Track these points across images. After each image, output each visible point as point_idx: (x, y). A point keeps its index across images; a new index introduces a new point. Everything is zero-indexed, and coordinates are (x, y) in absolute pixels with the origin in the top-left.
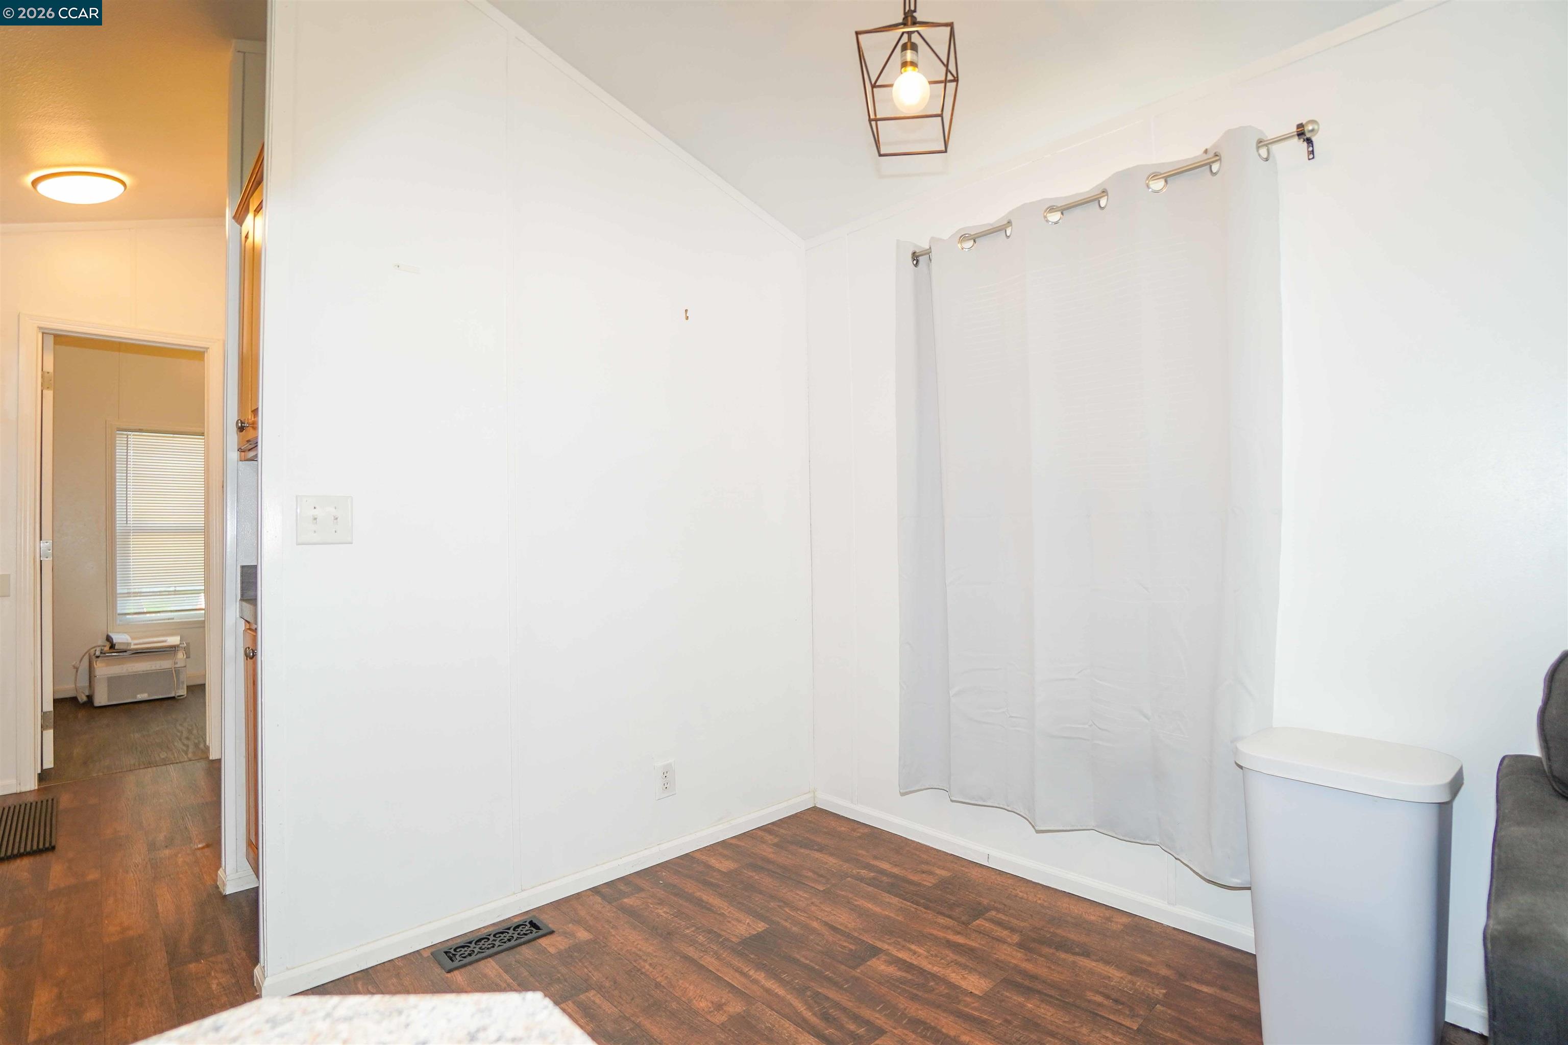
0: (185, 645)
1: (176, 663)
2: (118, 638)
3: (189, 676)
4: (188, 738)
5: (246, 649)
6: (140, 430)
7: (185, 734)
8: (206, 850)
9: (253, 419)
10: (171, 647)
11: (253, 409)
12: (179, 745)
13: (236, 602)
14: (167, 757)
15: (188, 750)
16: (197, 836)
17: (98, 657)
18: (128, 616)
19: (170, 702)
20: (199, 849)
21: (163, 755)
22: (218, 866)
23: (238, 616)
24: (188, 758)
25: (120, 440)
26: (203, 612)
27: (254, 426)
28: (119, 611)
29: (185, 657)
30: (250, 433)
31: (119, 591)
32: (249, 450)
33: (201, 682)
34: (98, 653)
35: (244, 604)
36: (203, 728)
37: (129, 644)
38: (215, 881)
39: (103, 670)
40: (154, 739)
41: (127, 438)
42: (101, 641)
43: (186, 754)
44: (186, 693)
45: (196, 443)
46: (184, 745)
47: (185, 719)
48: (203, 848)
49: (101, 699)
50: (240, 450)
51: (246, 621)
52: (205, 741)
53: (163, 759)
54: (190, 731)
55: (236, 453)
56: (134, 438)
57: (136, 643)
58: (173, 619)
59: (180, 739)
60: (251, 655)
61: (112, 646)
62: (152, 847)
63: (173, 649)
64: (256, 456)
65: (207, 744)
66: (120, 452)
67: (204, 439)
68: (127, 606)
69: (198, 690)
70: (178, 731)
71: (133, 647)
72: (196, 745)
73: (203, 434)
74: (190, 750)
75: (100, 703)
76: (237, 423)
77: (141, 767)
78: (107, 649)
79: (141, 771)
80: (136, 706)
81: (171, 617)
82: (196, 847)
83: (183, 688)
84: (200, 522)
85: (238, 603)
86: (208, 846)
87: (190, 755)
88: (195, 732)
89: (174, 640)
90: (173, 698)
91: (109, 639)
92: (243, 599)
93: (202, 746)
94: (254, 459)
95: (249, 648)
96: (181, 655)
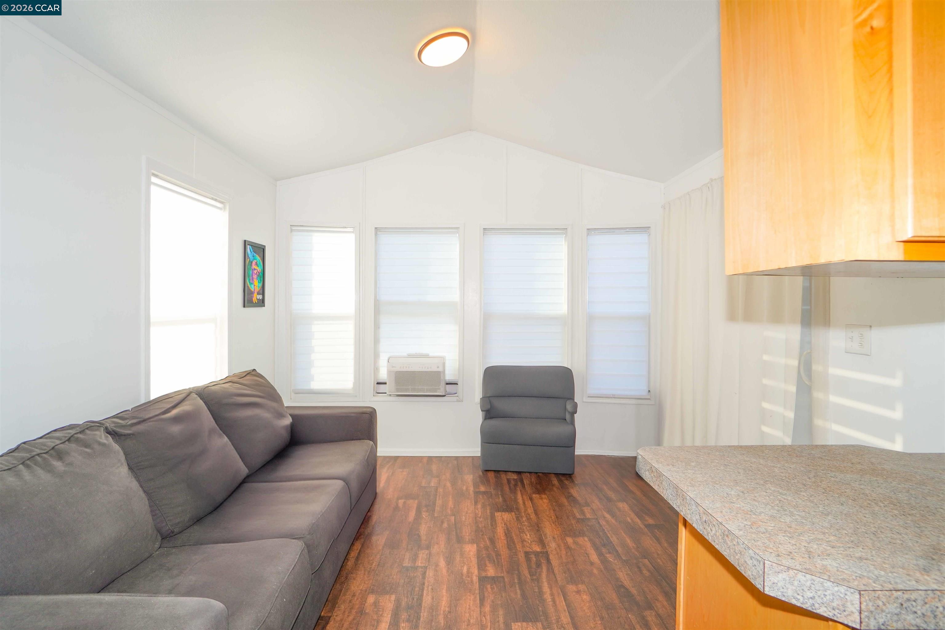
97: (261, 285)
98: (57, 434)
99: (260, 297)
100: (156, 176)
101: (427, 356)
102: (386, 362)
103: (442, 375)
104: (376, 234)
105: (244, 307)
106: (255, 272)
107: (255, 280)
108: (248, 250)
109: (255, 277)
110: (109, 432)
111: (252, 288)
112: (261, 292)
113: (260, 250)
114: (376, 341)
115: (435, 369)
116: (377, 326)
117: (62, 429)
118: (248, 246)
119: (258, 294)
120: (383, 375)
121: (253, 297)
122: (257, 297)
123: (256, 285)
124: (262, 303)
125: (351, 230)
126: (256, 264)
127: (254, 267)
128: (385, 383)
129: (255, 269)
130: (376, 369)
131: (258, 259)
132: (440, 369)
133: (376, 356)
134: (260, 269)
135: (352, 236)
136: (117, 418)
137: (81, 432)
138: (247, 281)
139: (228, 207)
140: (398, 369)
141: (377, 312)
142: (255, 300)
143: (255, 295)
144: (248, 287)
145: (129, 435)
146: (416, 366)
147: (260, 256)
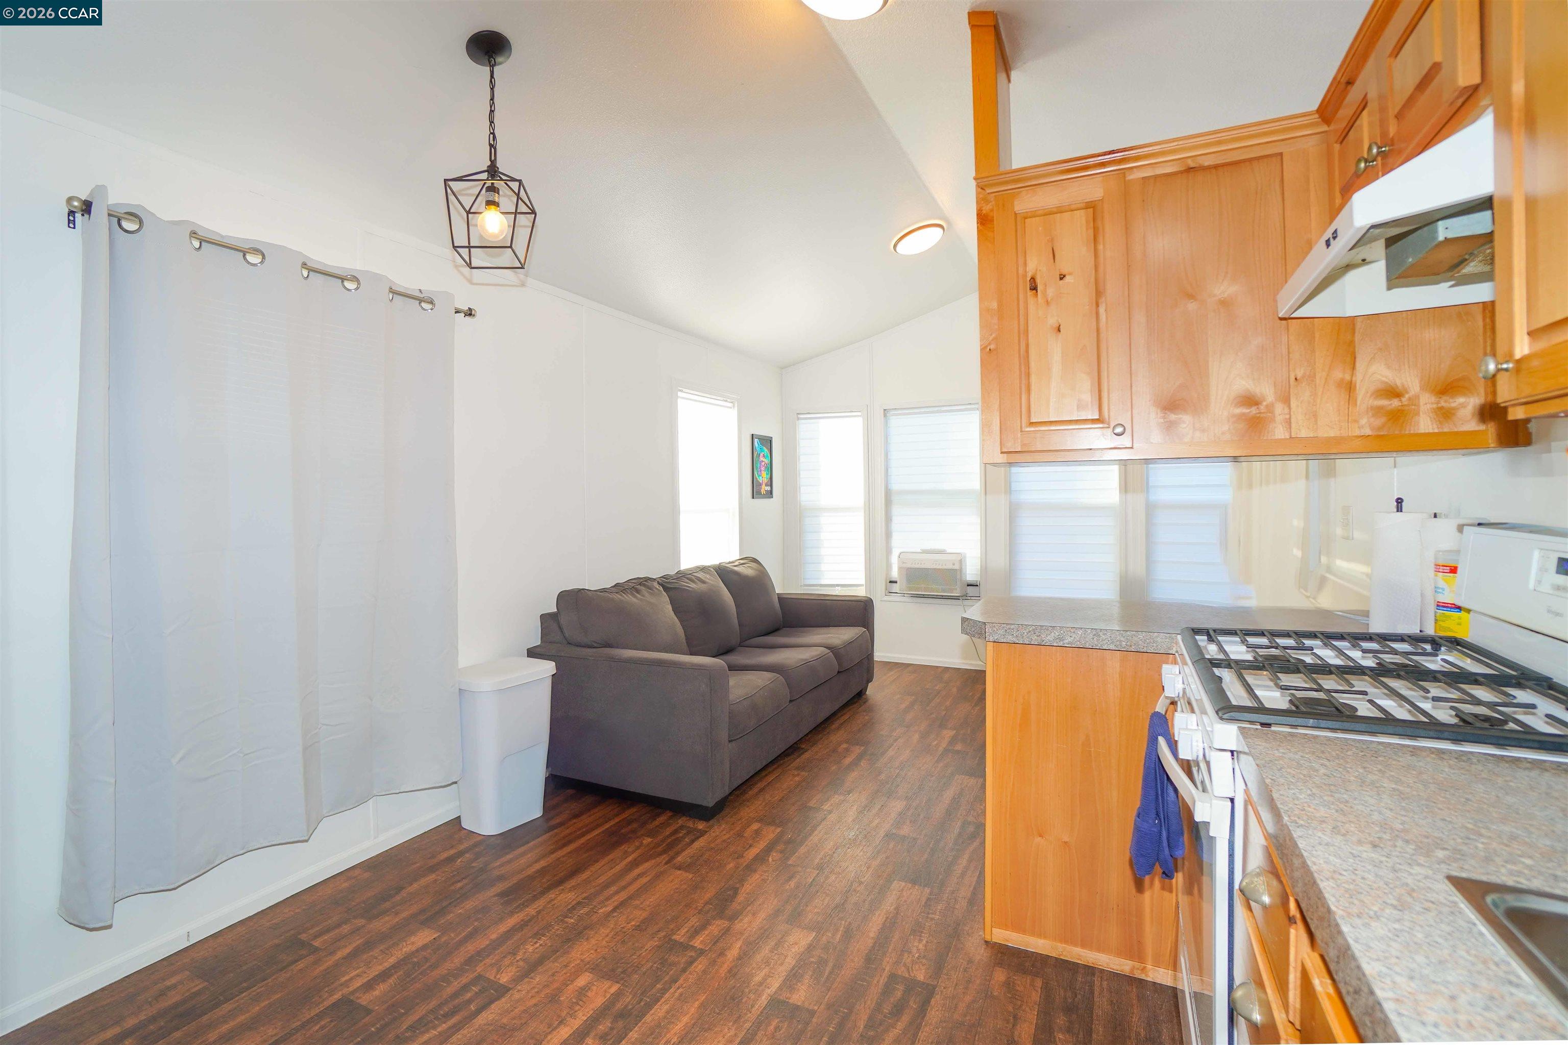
97: (769, 476)
98: (633, 581)
99: (768, 488)
100: (681, 391)
101: (942, 552)
102: (897, 557)
103: (958, 572)
104: (885, 415)
105: (753, 498)
106: (763, 464)
107: (763, 472)
108: (756, 444)
109: (763, 469)
110: (658, 583)
111: (760, 480)
112: (769, 483)
113: (767, 442)
114: (888, 535)
115: (950, 566)
116: (888, 519)
117: (634, 579)
118: (756, 440)
119: (766, 485)
120: (895, 574)
121: (761, 488)
122: (765, 488)
123: (763, 477)
124: (770, 494)
125: (859, 414)
126: (764, 456)
127: (762, 459)
128: (896, 582)
129: (763, 461)
130: (889, 566)
131: (766, 451)
132: (957, 567)
133: (889, 551)
134: (767, 461)
135: (861, 419)
136: (664, 578)
137: (645, 581)
138: (756, 473)
139: (736, 405)
140: (909, 565)
141: (888, 502)
142: (763, 491)
143: (763, 486)
144: (756, 479)
145: (671, 588)
146: (928, 562)
147: (767, 448)
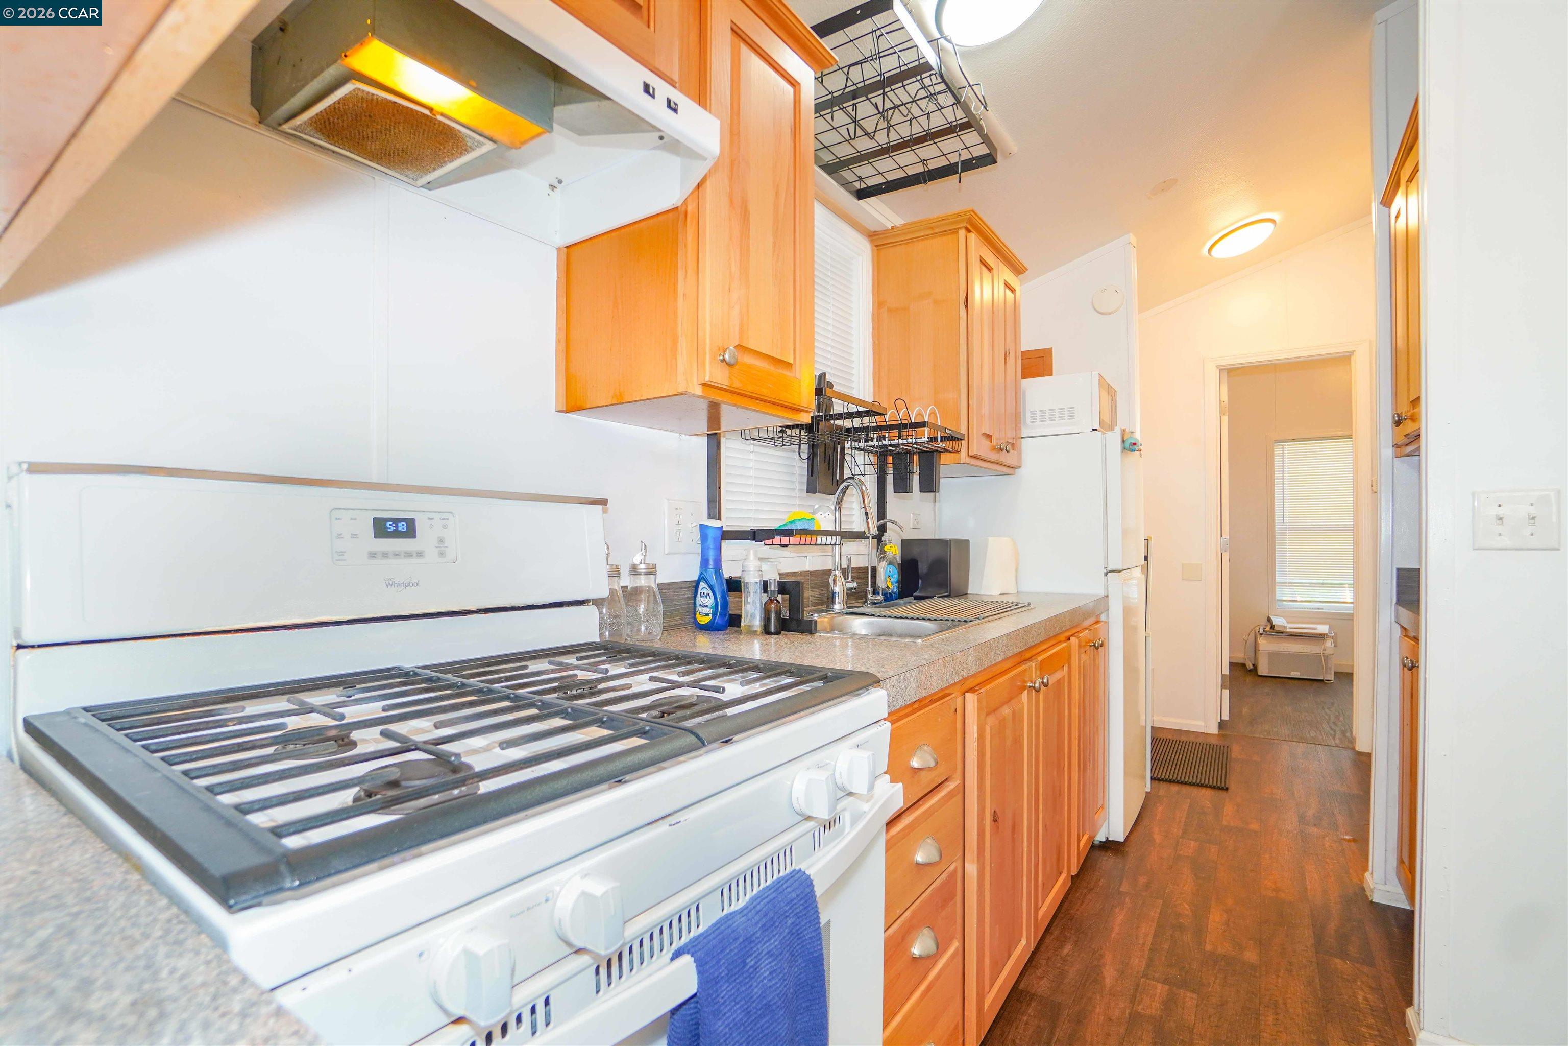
0: (1333, 634)
1: (1324, 650)
2: (1278, 621)
3: (1338, 663)
4: (1334, 723)
5: (1403, 658)
6: (1294, 440)
7: (1333, 719)
8: (1352, 844)
9: (1412, 411)
10: (1321, 635)
11: (1412, 399)
12: (1325, 726)
13: (1391, 605)
14: (1315, 736)
15: (1335, 734)
16: (1343, 826)
17: (1261, 634)
18: (1284, 603)
19: (1319, 684)
20: (1345, 840)
21: (1313, 734)
22: (1365, 868)
23: (1393, 620)
24: (1335, 743)
25: (1277, 450)
26: (1352, 605)
27: (1414, 418)
28: (1277, 598)
29: (1333, 645)
30: (1409, 427)
31: (1277, 580)
32: (1407, 445)
33: (1350, 671)
34: (1261, 631)
35: (1401, 609)
36: (1350, 717)
37: (1285, 627)
38: (1362, 882)
39: (1265, 644)
40: (1305, 716)
41: (1283, 448)
42: (1264, 621)
43: (1334, 738)
44: (1333, 679)
45: (1345, 446)
46: (1332, 729)
47: (1333, 704)
48: (1349, 841)
49: (1263, 670)
50: (1396, 446)
51: (1402, 627)
52: (1351, 732)
53: (1313, 737)
54: (1337, 717)
55: (1391, 449)
56: (1288, 447)
57: (1291, 627)
58: (1322, 609)
59: (1328, 722)
60: (1411, 666)
61: (1272, 627)
62: (1302, 819)
63: (1321, 637)
64: (1419, 449)
65: (1354, 734)
66: (1277, 461)
67: (1352, 441)
68: (1283, 594)
69: (1346, 677)
70: (1326, 714)
71: (1288, 630)
72: (1343, 733)
73: (1350, 437)
74: (1337, 736)
75: (1262, 672)
76: (1394, 417)
77: (1294, 740)
78: (1268, 628)
79: (1294, 743)
80: (1290, 681)
81: (1321, 607)
82: (1342, 836)
83: (1331, 674)
84: (1349, 520)
85: (1393, 607)
86: (1354, 840)
87: (1337, 741)
88: (1341, 718)
89: (1323, 629)
90: (1322, 681)
91: (1269, 620)
92: (1400, 602)
93: (1348, 734)
94: (1417, 453)
95: (1407, 658)
96: (1329, 643)
